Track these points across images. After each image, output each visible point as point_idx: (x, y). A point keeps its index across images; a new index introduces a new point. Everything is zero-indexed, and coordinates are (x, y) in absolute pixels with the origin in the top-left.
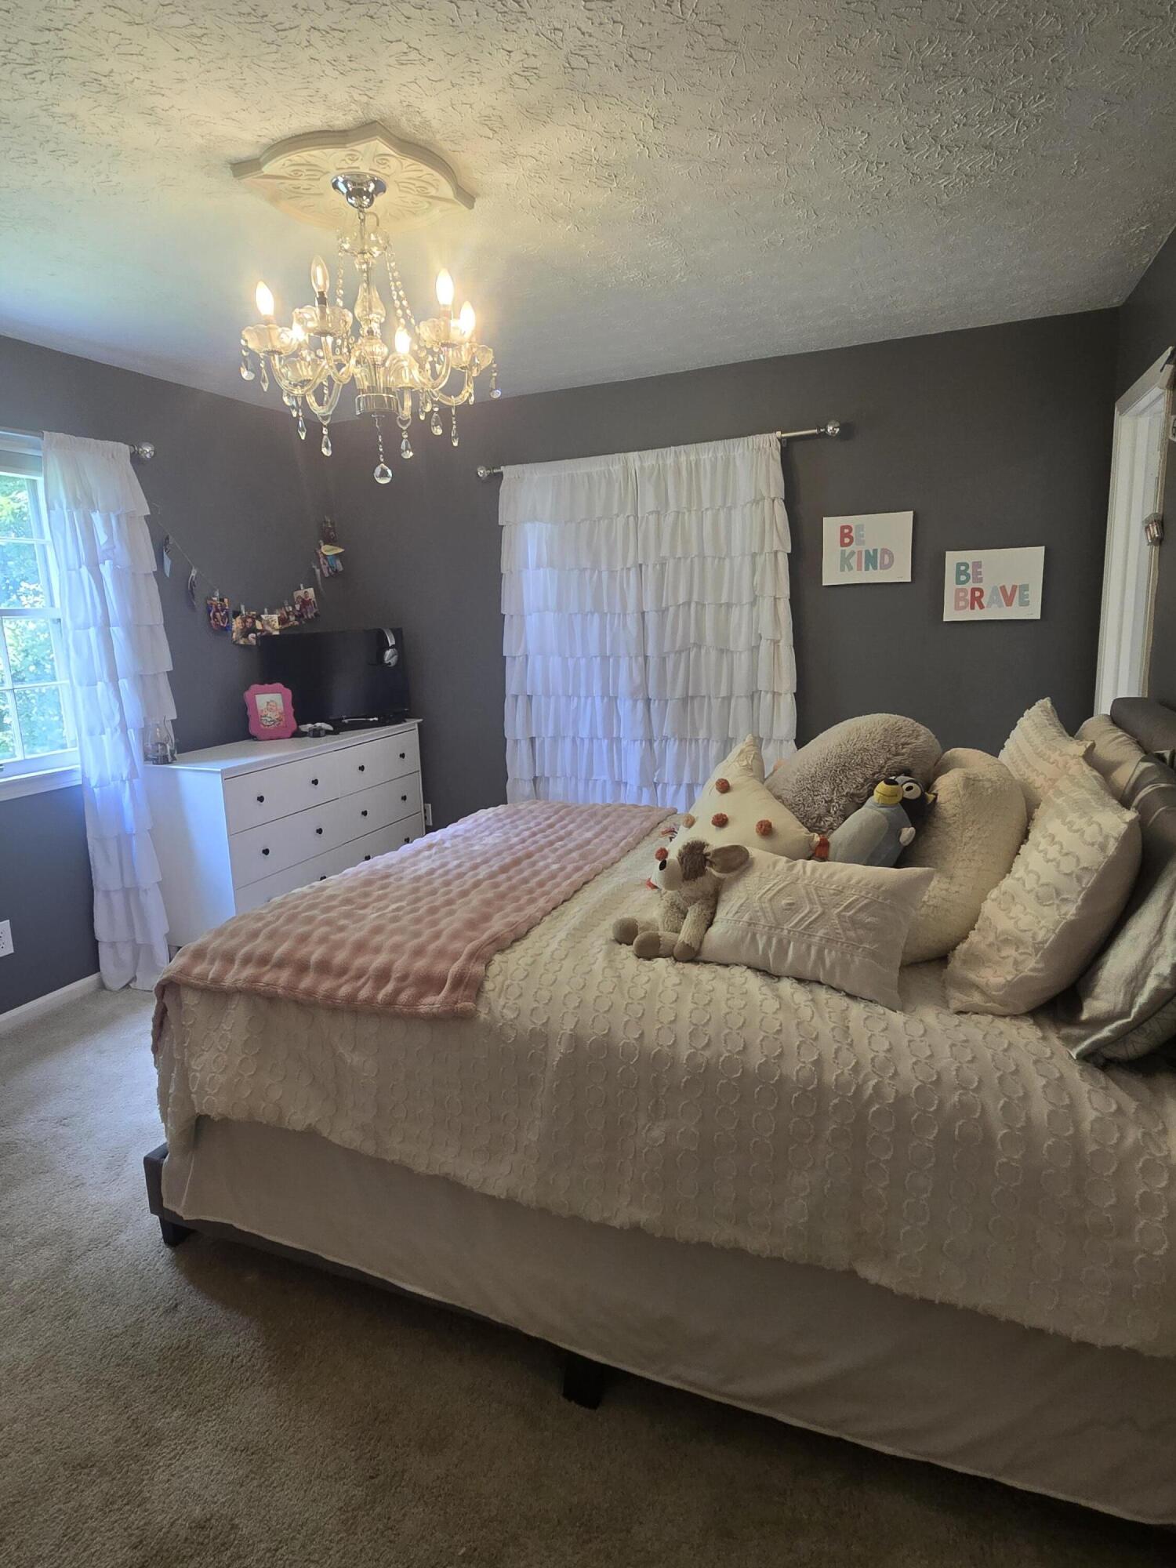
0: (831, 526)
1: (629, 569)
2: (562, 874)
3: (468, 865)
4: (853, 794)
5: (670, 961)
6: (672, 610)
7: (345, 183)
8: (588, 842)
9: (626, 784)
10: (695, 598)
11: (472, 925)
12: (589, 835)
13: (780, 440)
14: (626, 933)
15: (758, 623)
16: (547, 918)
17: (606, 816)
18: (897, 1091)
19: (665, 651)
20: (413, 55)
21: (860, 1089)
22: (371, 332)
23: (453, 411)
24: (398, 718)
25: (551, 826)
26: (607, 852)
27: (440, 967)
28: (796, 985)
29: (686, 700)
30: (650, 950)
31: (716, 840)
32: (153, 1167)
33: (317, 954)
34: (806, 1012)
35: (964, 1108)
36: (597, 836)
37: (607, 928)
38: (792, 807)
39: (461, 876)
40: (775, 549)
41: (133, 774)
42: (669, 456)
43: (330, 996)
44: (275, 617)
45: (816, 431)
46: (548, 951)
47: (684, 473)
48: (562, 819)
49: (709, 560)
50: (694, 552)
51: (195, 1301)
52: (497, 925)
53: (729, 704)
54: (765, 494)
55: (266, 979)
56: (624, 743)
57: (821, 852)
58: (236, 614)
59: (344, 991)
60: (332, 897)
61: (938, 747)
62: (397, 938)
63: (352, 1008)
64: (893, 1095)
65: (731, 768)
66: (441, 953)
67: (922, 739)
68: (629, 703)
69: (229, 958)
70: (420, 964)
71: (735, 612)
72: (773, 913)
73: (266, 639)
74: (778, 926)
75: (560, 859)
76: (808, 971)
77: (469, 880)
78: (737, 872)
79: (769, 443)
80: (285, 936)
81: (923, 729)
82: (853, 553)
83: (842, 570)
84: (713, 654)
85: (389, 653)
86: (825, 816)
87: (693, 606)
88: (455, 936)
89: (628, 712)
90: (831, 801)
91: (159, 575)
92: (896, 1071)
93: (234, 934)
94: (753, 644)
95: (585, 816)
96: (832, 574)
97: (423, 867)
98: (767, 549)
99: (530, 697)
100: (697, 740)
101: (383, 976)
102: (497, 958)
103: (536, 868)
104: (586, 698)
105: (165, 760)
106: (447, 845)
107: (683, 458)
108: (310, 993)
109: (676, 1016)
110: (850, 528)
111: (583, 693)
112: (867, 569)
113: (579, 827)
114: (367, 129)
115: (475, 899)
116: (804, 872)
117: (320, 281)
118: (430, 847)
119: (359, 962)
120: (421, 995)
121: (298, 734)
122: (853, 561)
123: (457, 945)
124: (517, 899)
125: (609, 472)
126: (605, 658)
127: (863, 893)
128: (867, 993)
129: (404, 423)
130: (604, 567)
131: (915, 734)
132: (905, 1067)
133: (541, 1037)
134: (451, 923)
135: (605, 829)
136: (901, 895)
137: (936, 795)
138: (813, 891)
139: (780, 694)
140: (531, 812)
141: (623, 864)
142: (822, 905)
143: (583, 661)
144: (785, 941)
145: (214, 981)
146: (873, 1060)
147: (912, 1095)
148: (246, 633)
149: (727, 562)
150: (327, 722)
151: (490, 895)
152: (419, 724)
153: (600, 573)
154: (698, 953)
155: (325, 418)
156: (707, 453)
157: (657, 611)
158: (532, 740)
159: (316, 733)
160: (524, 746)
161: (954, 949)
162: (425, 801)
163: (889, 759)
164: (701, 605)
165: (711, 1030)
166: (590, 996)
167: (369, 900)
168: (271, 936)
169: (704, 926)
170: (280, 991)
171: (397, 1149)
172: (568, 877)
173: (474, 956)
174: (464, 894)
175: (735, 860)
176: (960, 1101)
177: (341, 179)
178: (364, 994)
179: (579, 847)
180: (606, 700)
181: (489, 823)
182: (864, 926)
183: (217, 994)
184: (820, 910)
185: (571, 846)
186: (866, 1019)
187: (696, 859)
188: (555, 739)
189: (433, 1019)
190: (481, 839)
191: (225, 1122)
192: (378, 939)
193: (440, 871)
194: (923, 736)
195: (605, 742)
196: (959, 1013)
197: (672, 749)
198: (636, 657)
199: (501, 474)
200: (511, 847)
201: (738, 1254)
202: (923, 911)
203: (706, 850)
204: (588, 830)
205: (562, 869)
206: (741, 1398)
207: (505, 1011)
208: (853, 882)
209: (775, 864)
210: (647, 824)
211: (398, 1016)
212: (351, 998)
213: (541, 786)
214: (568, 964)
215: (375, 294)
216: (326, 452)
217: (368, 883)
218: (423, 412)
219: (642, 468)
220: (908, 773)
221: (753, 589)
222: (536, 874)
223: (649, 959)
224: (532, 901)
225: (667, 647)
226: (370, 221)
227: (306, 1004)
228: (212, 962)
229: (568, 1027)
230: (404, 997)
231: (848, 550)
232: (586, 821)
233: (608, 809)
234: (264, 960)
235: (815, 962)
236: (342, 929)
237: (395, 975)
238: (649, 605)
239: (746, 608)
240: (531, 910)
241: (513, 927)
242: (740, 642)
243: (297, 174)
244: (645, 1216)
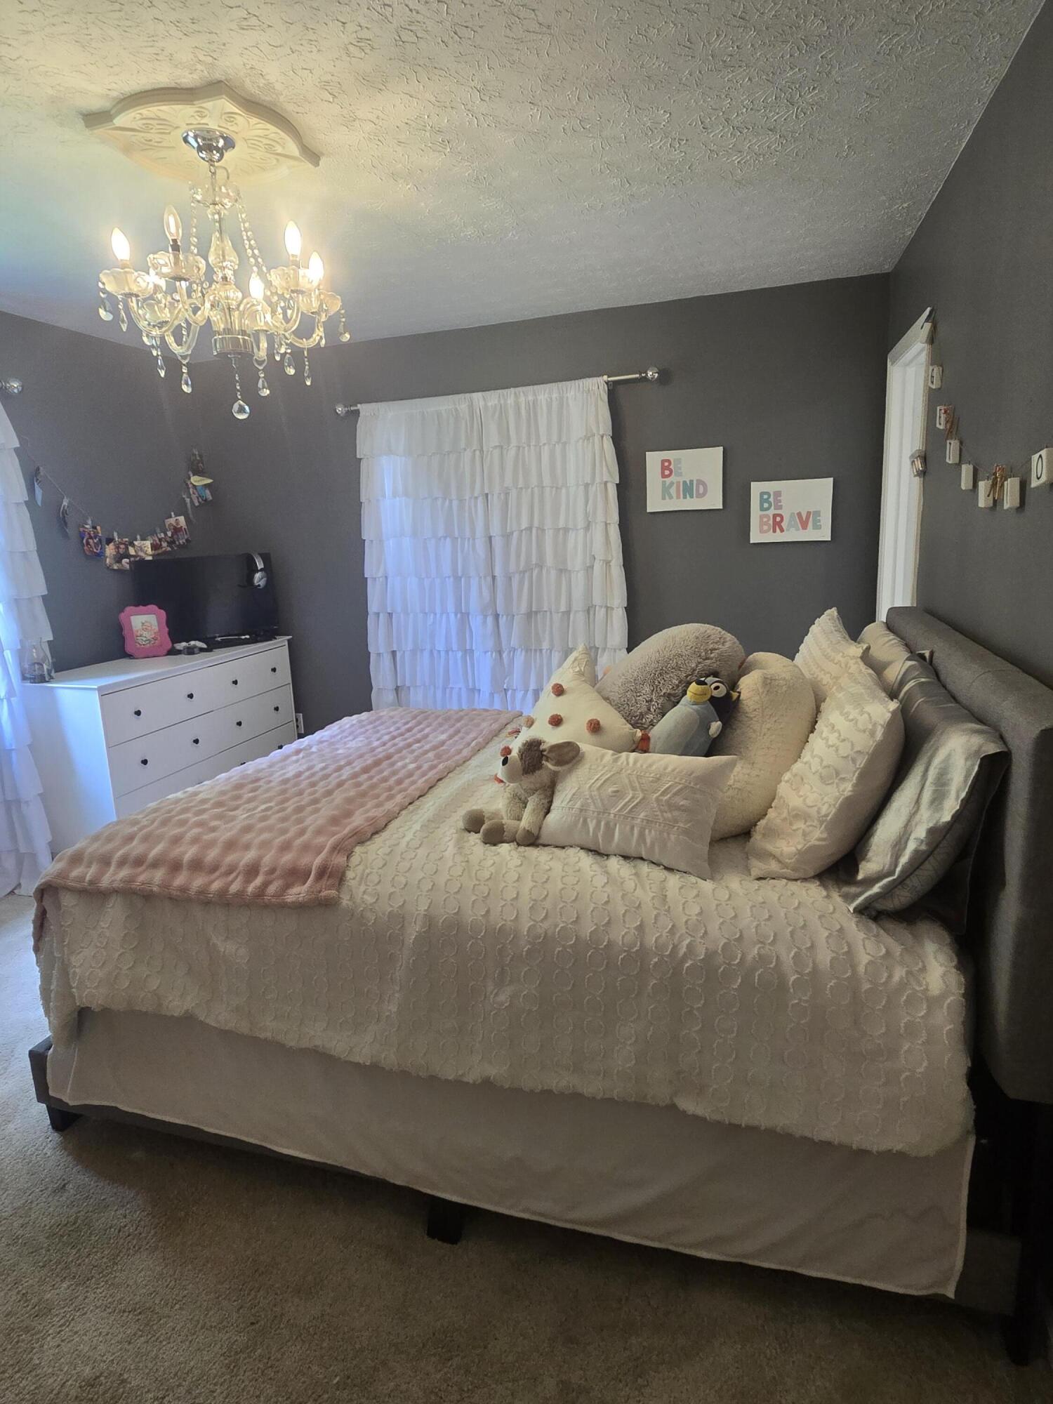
0: (653, 459)
1: (476, 498)
2: (419, 772)
3: (333, 767)
4: (669, 694)
5: (513, 845)
6: (516, 534)
7: (196, 137)
8: (443, 743)
9: (479, 690)
10: (536, 523)
11: (335, 821)
12: (443, 737)
13: (607, 383)
14: (474, 823)
15: (591, 547)
16: (404, 812)
17: (459, 720)
18: (707, 949)
19: (511, 571)
20: (253, 21)
21: (675, 947)
22: (225, 278)
23: (306, 354)
24: (269, 635)
25: (409, 730)
26: (459, 752)
27: (304, 861)
28: (622, 861)
29: (530, 615)
30: (495, 836)
31: (552, 738)
32: (38, 1059)
33: (189, 853)
34: (630, 885)
35: (762, 959)
36: (451, 737)
37: (458, 819)
38: (618, 708)
39: (326, 777)
40: (605, 480)
41: (10, 693)
42: (509, 397)
43: (202, 892)
44: (148, 543)
45: (638, 376)
46: (404, 843)
47: (523, 412)
48: (419, 723)
49: (548, 490)
50: (534, 481)
51: (81, 1178)
52: (358, 820)
53: (569, 619)
54: (595, 431)
55: (141, 878)
56: (476, 654)
57: (642, 746)
58: (109, 541)
59: (216, 886)
60: (204, 801)
61: (742, 652)
62: (265, 836)
63: (225, 901)
64: (704, 951)
65: (565, 674)
66: (306, 848)
67: (728, 645)
68: (480, 618)
69: (105, 861)
70: (287, 858)
71: (572, 535)
72: (601, 800)
73: (140, 564)
74: (605, 811)
75: (416, 759)
76: (632, 851)
77: (333, 781)
78: (570, 765)
79: (597, 386)
80: (159, 838)
81: (729, 636)
82: (672, 483)
83: (664, 498)
84: (553, 573)
85: (258, 575)
86: (646, 713)
87: (534, 531)
88: (319, 832)
89: (480, 627)
90: (651, 700)
91: (31, 504)
92: (706, 932)
93: (109, 839)
94: (588, 565)
95: (440, 720)
96: (655, 502)
97: (291, 771)
98: (598, 480)
99: (390, 615)
100: (541, 650)
101: (252, 871)
102: (358, 849)
103: (395, 767)
104: (442, 614)
105: (42, 679)
106: (314, 749)
107: (522, 399)
108: (183, 889)
109: (518, 894)
110: (669, 461)
111: (438, 611)
112: (685, 497)
113: (434, 730)
114: (214, 88)
115: (339, 797)
116: (628, 764)
117: (173, 229)
118: (298, 752)
119: (230, 858)
120: (288, 886)
121: (172, 652)
122: (673, 491)
123: (321, 839)
124: (377, 796)
125: (456, 410)
126: (457, 579)
127: (677, 780)
128: (683, 867)
129: (260, 363)
130: (454, 496)
131: (722, 640)
132: (714, 927)
133: (399, 918)
134: (313, 821)
135: (458, 732)
136: (709, 781)
137: (740, 693)
138: (635, 779)
139: (613, 609)
140: (392, 717)
141: (474, 762)
142: (643, 791)
143: (438, 581)
144: (612, 824)
145: (91, 883)
146: (686, 922)
147: (719, 951)
148: (119, 558)
149: (564, 491)
150: (200, 641)
151: (352, 793)
152: (289, 640)
153: (451, 501)
154: (538, 837)
155: (184, 357)
156: (544, 394)
157: (503, 536)
158: (394, 653)
159: (191, 651)
160: (387, 659)
161: (755, 825)
162: (297, 711)
163: (700, 663)
164: (541, 530)
165: (548, 904)
166: (441, 880)
167: (239, 802)
168: (146, 839)
169: (542, 813)
170: (155, 889)
171: (270, 1027)
172: (424, 775)
173: (336, 848)
174: (329, 793)
175: (568, 755)
176: (758, 954)
177: (191, 134)
178: (234, 888)
179: (434, 748)
180: (459, 615)
181: (353, 729)
182: (679, 808)
183: (94, 895)
184: (641, 796)
185: (427, 747)
186: (681, 888)
187: (534, 755)
188: (414, 652)
189: (300, 907)
190: (345, 743)
191: (106, 1011)
192: (248, 837)
193: (307, 774)
194: (728, 642)
195: (460, 654)
196: (760, 879)
197: (520, 658)
198: (485, 577)
199: (358, 412)
200: (373, 750)
201: (576, 1097)
202: (730, 793)
203: (542, 747)
204: (443, 733)
205: (418, 768)
206: (586, 1224)
207: (365, 897)
208: (669, 769)
209: (603, 757)
210: (495, 726)
211: (266, 906)
212: (223, 892)
213: (403, 694)
214: (422, 852)
215: (228, 244)
216: (187, 389)
217: (239, 786)
218: (278, 353)
219: (486, 407)
220: (715, 674)
221: (586, 515)
222: (394, 773)
223: (495, 845)
224: (390, 798)
225: (512, 567)
226: (221, 174)
227: (180, 900)
228: (89, 866)
229: (423, 907)
230: (272, 889)
231: (668, 480)
232: (441, 725)
233: (461, 713)
234: (139, 862)
235: (638, 841)
236: (213, 829)
237: (263, 869)
238: (495, 530)
239: (581, 532)
240: (389, 806)
241: (372, 821)
242: (576, 562)
243: (147, 128)
244: (495, 1071)
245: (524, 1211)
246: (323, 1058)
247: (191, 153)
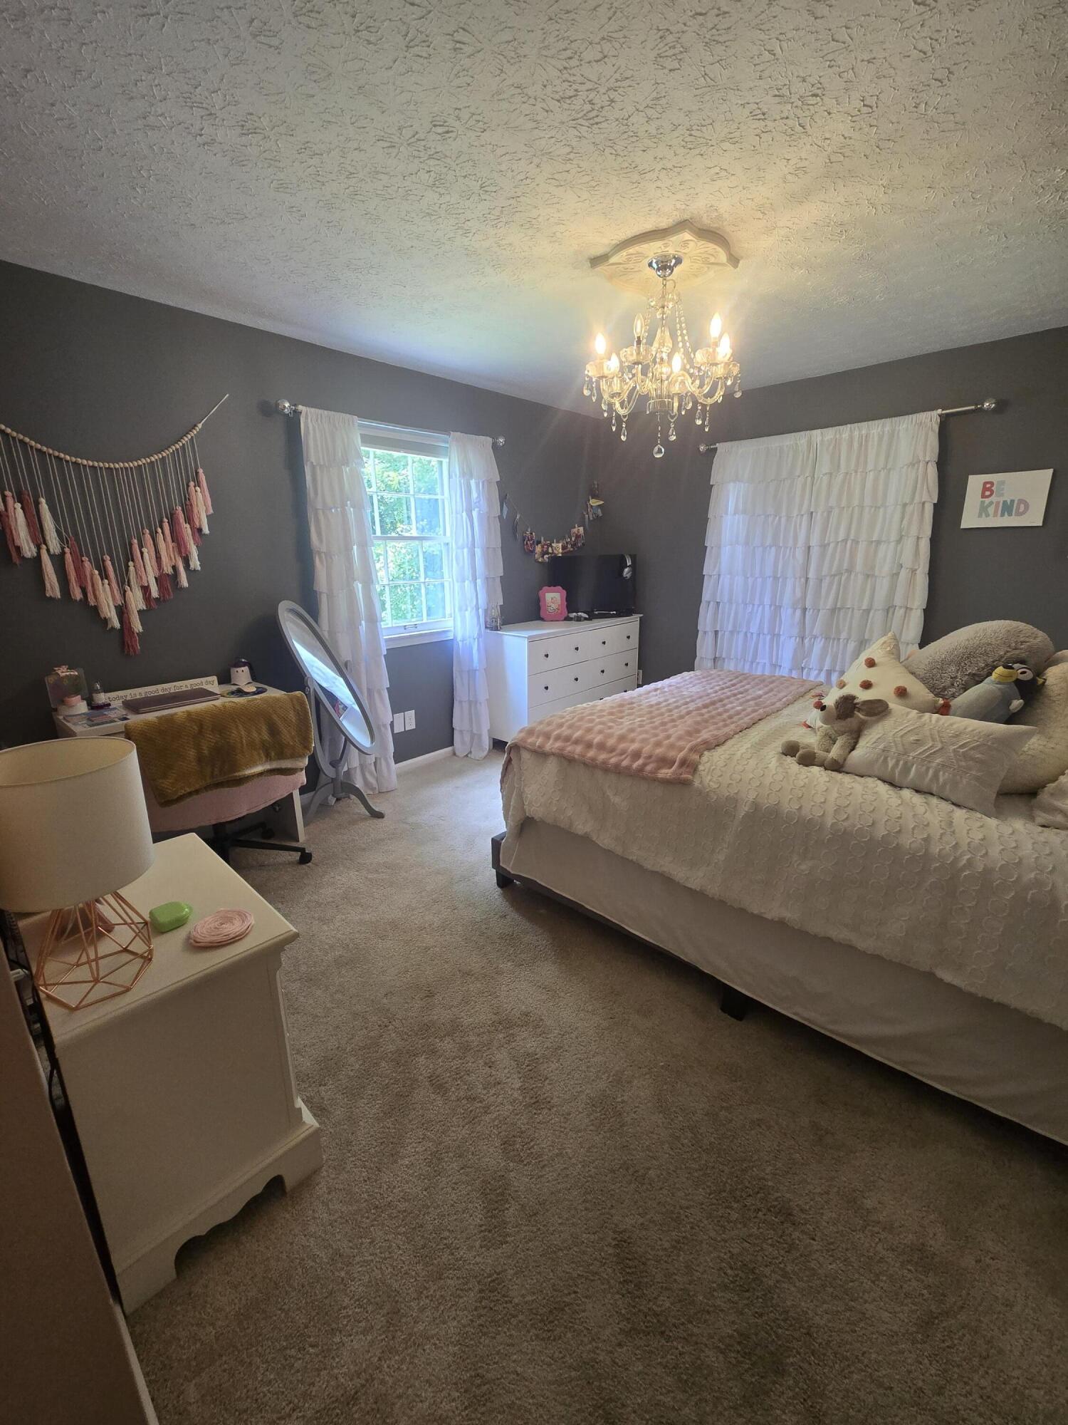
0: (975, 483)
1: (802, 515)
2: (744, 713)
3: (682, 702)
4: (974, 674)
5: (822, 769)
6: (832, 545)
7: (657, 263)
8: (760, 697)
9: (781, 664)
10: (852, 537)
11: (689, 733)
12: (760, 692)
13: (940, 416)
14: (791, 750)
15: (900, 558)
16: (737, 736)
17: (772, 682)
18: (985, 865)
19: (823, 574)
20: (723, 174)
21: (956, 860)
22: (662, 359)
24: (628, 613)
25: (733, 685)
26: (773, 704)
27: (671, 754)
28: (914, 793)
29: (834, 610)
30: (808, 760)
31: (863, 696)
32: (496, 844)
33: (598, 739)
34: (921, 810)
35: (1037, 883)
36: (766, 693)
37: (778, 745)
38: (923, 680)
39: (677, 707)
40: (923, 500)
41: (479, 635)
42: (845, 431)
43: (604, 762)
44: (560, 545)
45: (973, 407)
46: (739, 754)
47: (856, 445)
48: (741, 681)
49: (867, 510)
50: (856, 502)
51: (514, 915)
52: (705, 735)
53: (869, 614)
54: (921, 458)
55: (569, 749)
56: (782, 638)
57: (944, 710)
58: (539, 542)
59: (613, 760)
60: (602, 711)
61: (1051, 647)
62: (644, 736)
63: (618, 771)
64: (982, 866)
65: (875, 650)
66: (672, 746)
67: (1038, 640)
68: (790, 611)
69: (547, 736)
70: (659, 751)
71: (883, 547)
72: (903, 745)
73: (554, 559)
74: (906, 753)
75: (741, 704)
76: (925, 783)
77: (683, 710)
78: (878, 716)
79: (931, 419)
80: (579, 728)
81: (1041, 633)
82: (991, 503)
83: (980, 516)
84: (860, 577)
85: (626, 570)
86: (949, 687)
87: (849, 543)
88: (680, 738)
89: (789, 617)
90: (956, 677)
91: (500, 517)
92: (986, 853)
93: (549, 724)
94: (894, 572)
95: (756, 681)
96: (971, 518)
97: (654, 700)
98: (917, 499)
99: (718, 603)
100: (839, 640)
101: (636, 755)
102: (706, 753)
103: (726, 707)
104: (759, 606)
105: (497, 629)
106: (666, 690)
107: (856, 433)
108: (593, 759)
109: (826, 799)
110: (992, 483)
111: (757, 602)
112: (1002, 515)
113: (753, 687)
114: (681, 226)
115: (689, 721)
116: (931, 721)
117: (639, 330)
118: (656, 690)
119: (622, 746)
120: (659, 768)
121: (568, 619)
122: (991, 510)
123: (681, 743)
124: (716, 724)
125: (796, 445)
126: (776, 578)
127: (976, 738)
128: (971, 805)
129: (672, 417)
130: (784, 514)
131: (1034, 636)
132: (995, 852)
133: (734, 801)
134: (681, 728)
135: (771, 690)
136: (1005, 743)
137: (1045, 680)
138: (936, 733)
139: (912, 609)
140: (719, 676)
141: (785, 712)
142: (942, 742)
143: (759, 580)
144: (909, 764)
145: (539, 747)
146: (969, 844)
147: (997, 869)
148: (543, 554)
149: (881, 510)
150: (584, 612)
151: (699, 719)
152: (640, 618)
153: (780, 518)
154: (842, 766)
155: (625, 417)
156: (875, 429)
157: (820, 546)
158: (716, 632)
159: (579, 619)
160: (711, 636)
161: (1044, 786)
162: (639, 667)
163: (1008, 652)
164: (856, 542)
165: (850, 810)
166: (767, 781)
167: (624, 714)
168: (570, 727)
169: (848, 750)
170: (576, 756)
171: (635, 854)
172: (748, 715)
173: (692, 749)
174: (681, 717)
175: (878, 710)
176: (1035, 878)
177: (654, 261)
178: (625, 763)
179: (754, 699)
180: (773, 607)
181: (692, 680)
182: (973, 759)
183: (541, 754)
184: (940, 746)
185: (749, 697)
186: (966, 819)
187: (847, 706)
188: (732, 632)
189: (667, 782)
190: (687, 688)
191: (543, 822)
192: (632, 735)
193: (664, 704)
194: (1039, 638)
195: (769, 637)
196: (1043, 826)
197: (819, 644)
198: (800, 578)
199: (716, 449)
200: (708, 695)
201: (850, 948)
202: (1022, 757)
204: (760, 690)
205: (744, 710)
206: (838, 1034)
207: (711, 783)
208: (968, 730)
209: (908, 714)
210: (802, 690)
211: (644, 778)
212: (617, 766)
213: (720, 663)
214: (752, 762)
215: (668, 334)
216: (624, 438)
217: (621, 705)
219: (822, 440)
220: (1022, 662)
221: (900, 530)
222: (726, 711)
223: (807, 766)
224: (726, 725)
225: (825, 571)
226: (669, 284)
227: (591, 766)
228: (538, 737)
229: (752, 796)
230: (649, 768)
231: (987, 501)
232: (757, 684)
234: (567, 739)
235: (931, 780)
236: (610, 728)
237: (644, 755)
238: (814, 542)
239: (892, 545)
240: (726, 730)
241: (716, 737)
242: (884, 569)
243: (629, 260)
244: (791, 914)
245: (795, 1014)
246: (667, 880)
247: (651, 273)
